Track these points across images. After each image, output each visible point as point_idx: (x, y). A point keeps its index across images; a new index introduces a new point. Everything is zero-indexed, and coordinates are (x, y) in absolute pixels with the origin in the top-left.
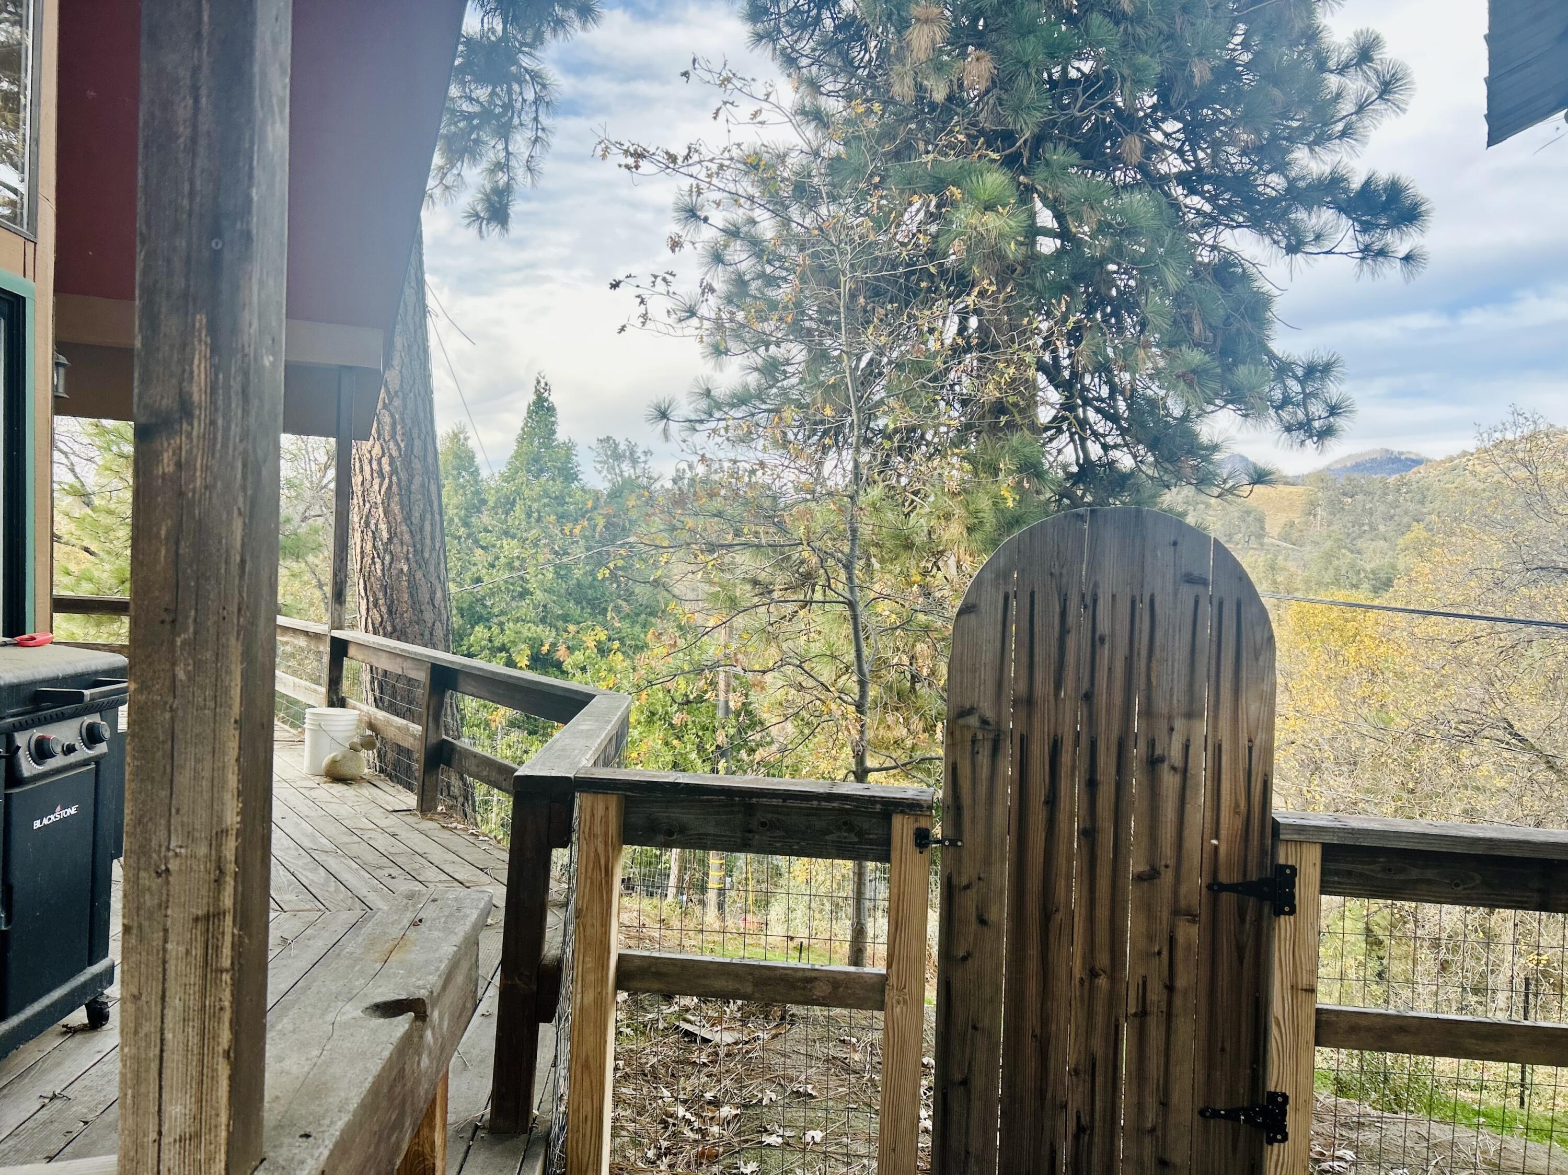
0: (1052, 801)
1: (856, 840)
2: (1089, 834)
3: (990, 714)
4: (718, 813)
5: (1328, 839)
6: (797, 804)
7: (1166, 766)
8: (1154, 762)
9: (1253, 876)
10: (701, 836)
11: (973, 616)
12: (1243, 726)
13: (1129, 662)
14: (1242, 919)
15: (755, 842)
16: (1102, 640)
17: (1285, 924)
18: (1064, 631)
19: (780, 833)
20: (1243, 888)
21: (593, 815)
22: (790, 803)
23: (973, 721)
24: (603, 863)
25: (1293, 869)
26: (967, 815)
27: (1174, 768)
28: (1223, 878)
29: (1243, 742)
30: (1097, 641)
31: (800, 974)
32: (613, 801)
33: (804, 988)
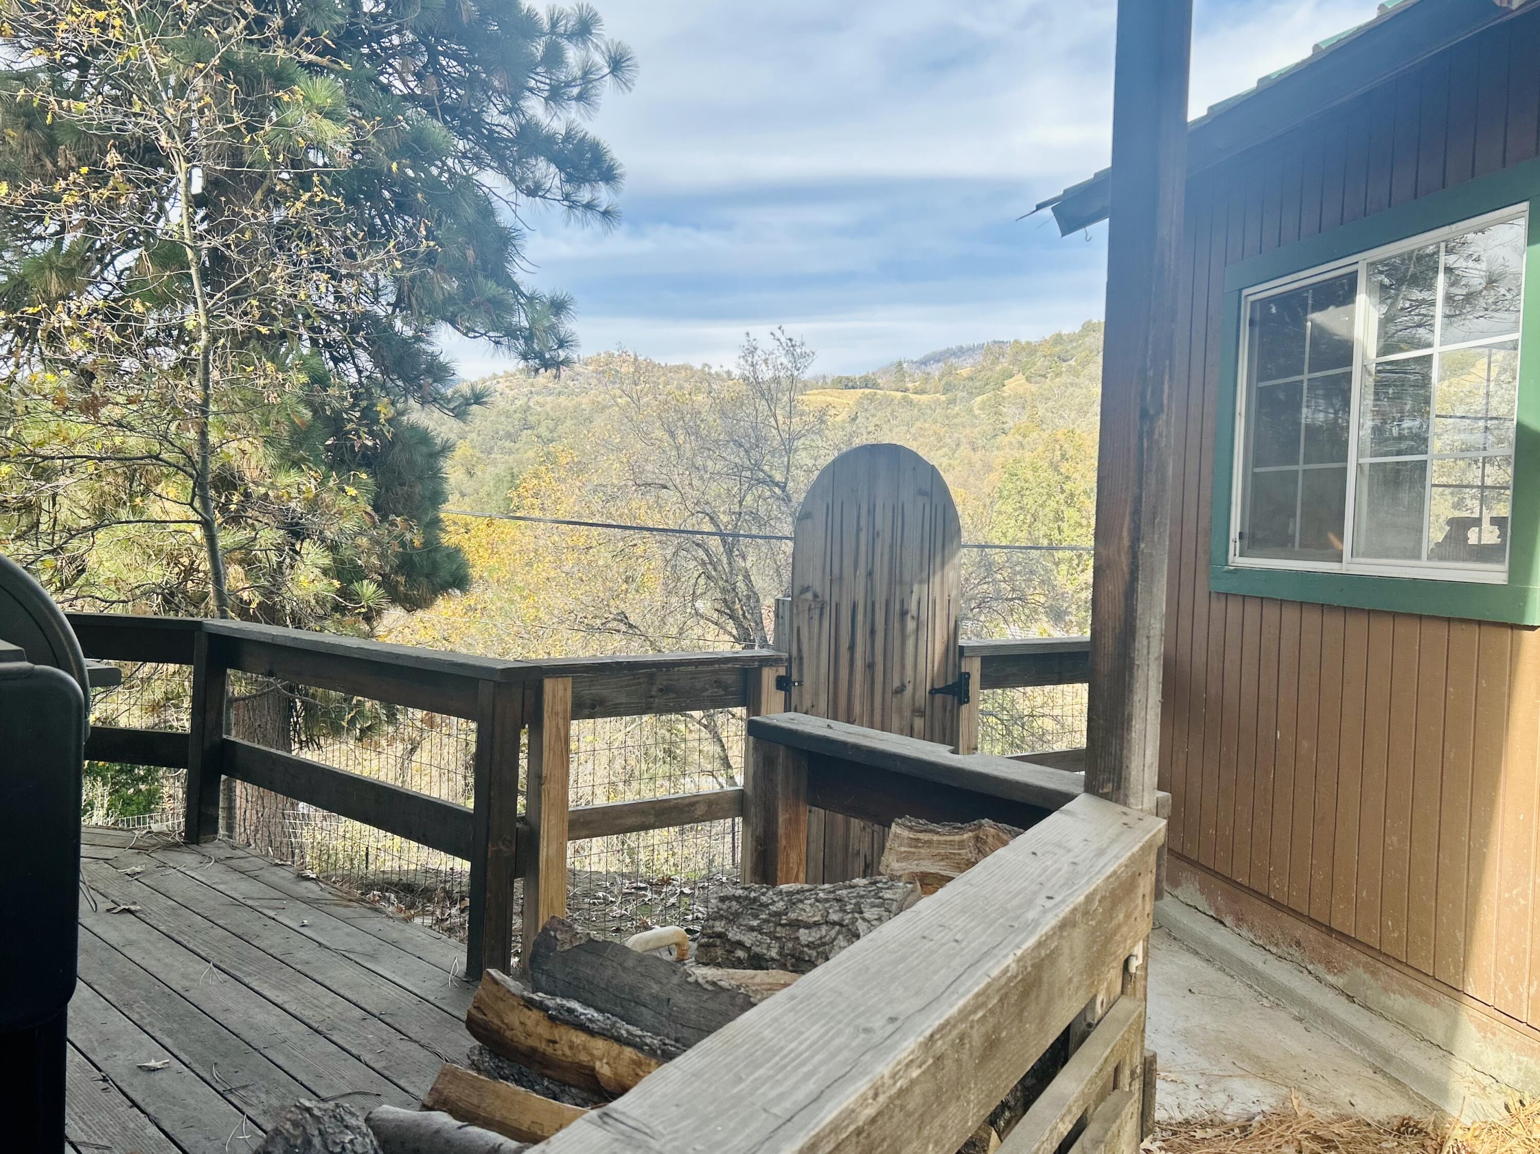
0: (852, 648)
1: (723, 693)
2: (870, 666)
3: (819, 590)
4: (629, 686)
5: (987, 653)
6: (705, 668)
7: (909, 616)
8: (904, 613)
9: (950, 682)
10: (616, 705)
11: (809, 521)
12: (946, 585)
13: (891, 547)
14: (945, 710)
15: (655, 705)
16: (878, 534)
17: (964, 708)
18: (859, 530)
19: (672, 695)
20: (946, 690)
21: (554, 696)
22: (700, 668)
23: (809, 596)
24: (562, 734)
25: (968, 674)
26: (805, 661)
27: (913, 617)
28: (936, 686)
29: (946, 597)
30: (875, 535)
31: (687, 801)
32: (569, 681)
33: (689, 812)
